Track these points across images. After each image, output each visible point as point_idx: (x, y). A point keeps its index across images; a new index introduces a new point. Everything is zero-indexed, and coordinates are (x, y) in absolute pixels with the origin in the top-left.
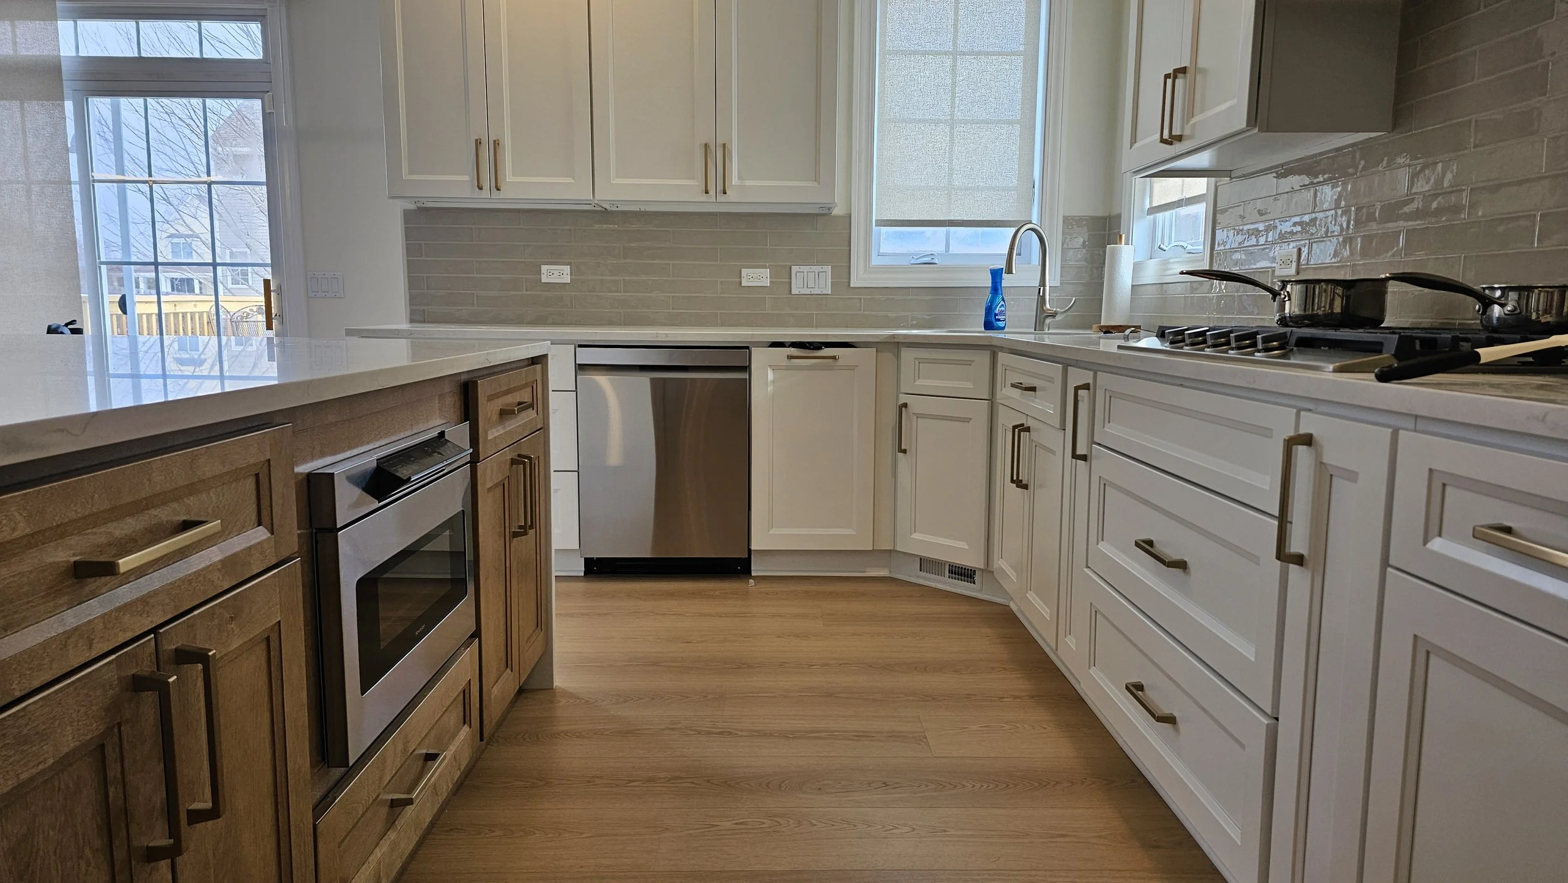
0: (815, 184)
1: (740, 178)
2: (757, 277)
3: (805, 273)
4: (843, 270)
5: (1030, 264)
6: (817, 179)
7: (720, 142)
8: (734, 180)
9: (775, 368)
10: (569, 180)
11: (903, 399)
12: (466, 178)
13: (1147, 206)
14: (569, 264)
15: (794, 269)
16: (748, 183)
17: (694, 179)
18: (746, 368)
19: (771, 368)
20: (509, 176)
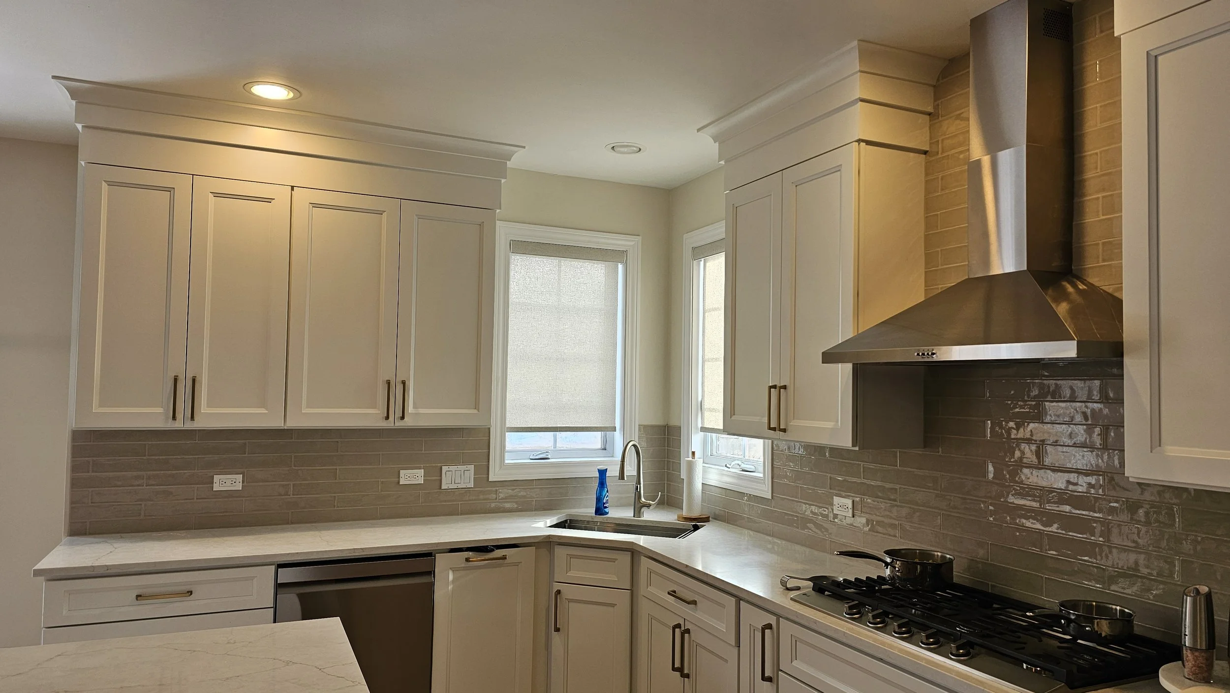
0: (475, 411)
1: (415, 407)
2: (413, 476)
3: (454, 472)
4: (483, 469)
5: (613, 457)
6: (476, 407)
7: (399, 379)
8: (410, 408)
9: (454, 570)
10: (263, 411)
11: (557, 587)
12: (160, 410)
13: (700, 425)
14: (243, 473)
15: (445, 469)
16: (422, 411)
17: (376, 408)
18: (431, 573)
19: (451, 570)
20: (203, 407)
